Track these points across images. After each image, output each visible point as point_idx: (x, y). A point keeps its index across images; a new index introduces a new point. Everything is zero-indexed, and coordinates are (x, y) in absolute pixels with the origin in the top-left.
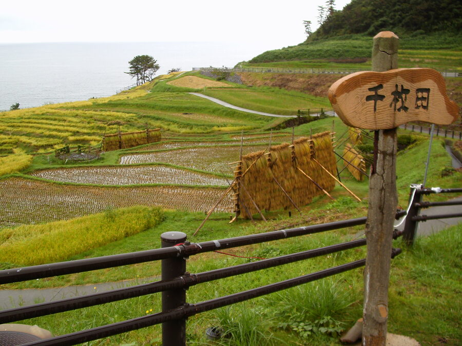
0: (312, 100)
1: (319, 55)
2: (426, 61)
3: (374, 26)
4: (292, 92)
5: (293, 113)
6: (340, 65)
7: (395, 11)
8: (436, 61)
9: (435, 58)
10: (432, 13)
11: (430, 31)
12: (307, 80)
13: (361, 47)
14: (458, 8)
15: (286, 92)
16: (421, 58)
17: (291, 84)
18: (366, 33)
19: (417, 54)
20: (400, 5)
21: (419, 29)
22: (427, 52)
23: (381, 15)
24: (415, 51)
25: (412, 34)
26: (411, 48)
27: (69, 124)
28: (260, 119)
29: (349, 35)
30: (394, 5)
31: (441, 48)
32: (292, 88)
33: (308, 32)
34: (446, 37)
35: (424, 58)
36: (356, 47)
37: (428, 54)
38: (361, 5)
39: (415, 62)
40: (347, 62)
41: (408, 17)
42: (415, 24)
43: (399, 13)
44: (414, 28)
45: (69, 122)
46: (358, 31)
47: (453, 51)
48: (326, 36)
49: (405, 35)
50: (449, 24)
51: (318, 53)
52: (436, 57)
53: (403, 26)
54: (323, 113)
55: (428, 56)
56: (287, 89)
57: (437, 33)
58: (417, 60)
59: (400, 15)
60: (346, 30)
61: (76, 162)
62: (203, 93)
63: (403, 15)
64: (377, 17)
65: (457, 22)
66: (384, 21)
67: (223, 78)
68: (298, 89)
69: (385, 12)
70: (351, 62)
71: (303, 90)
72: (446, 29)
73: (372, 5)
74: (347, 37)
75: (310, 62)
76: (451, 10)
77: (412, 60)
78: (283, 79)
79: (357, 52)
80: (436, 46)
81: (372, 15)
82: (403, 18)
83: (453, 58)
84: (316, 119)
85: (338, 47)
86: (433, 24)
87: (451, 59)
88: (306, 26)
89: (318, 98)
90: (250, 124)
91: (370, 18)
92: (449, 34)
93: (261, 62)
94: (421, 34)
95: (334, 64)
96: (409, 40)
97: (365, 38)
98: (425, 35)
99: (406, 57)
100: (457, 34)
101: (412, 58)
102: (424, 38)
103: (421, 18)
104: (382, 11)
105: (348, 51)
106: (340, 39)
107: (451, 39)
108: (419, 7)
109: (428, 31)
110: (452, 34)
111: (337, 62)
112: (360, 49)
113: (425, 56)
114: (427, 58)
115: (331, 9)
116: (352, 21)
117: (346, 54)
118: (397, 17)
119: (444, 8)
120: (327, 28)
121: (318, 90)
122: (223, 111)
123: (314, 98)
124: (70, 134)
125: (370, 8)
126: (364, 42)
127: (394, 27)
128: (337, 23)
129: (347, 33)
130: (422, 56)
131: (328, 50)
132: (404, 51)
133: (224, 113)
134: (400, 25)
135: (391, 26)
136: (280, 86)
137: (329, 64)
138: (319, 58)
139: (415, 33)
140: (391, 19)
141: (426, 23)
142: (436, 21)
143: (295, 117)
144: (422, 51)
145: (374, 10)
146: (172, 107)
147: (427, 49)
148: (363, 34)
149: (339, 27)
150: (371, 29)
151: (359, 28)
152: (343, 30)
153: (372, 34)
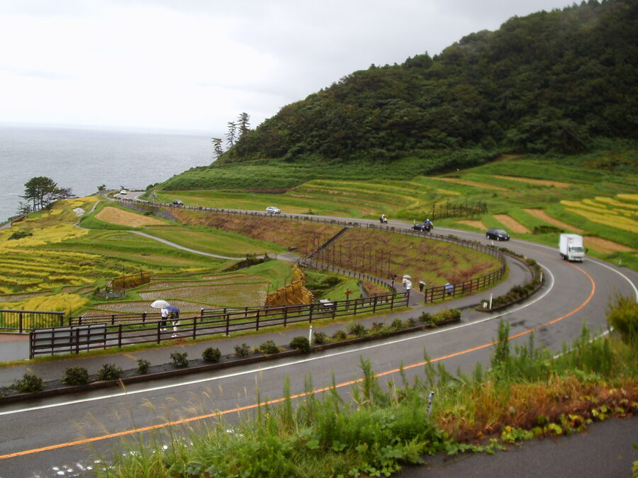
0: (251, 242)
1: (238, 184)
2: (345, 193)
3: (291, 152)
4: (230, 233)
5: (241, 256)
6: (260, 196)
7: (312, 136)
8: (354, 194)
9: (353, 191)
10: (349, 142)
11: (348, 159)
12: (243, 222)
13: (280, 176)
14: (374, 138)
15: (224, 232)
16: (338, 190)
17: (227, 225)
18: (283, 158)
19: (335, 186)
20: (317, 131)
21: (337, 157)
22: (345, 183)
23: (299, 140)
24: (333, 182)
25: (329, 163)
26: (329, 178)
27: (38, 264)
28: (215, 261)
29: (265, 160)
30: (311, 130)
31: (358, 179)
32: (229, 229)
33: (219, 152)
34: (364, 167)
35: (343, 190)
36: (275, 176)
37: (347, 186)
38: (276, 127)
39: (333, 194)
40: (267, 193)
41: (326, 145)
42: (333, 152)
43: (316, 139)
44: (332, 156)
45: (39, 262)
46: (274, 156)
47: (369, 183)
48: (240, 159)
49: (324, 163)
50: (365, 153)
51: (237, 182)
52: (354, 189)
53: (320, 153)
54: (267, 257)
55: (347, 189)
56: (224, 230)
57: (354, 162)
58: (336, 192)
59: (318, 141)
60: (263, 153)
61: (113, 298)
62: (144, 232)
63: (321, 142)
64: (294, 142)
65: (373, 152)
66: (302, 147)
67: (151, 213)
68: (235, 230)
69: (302, 137)
70: (270, 193)
71: (240, 231)
72: (362, 158)
73: (288, 129)
74: (263, 162)
75: (229, 192)
76: (367, 140)
77: (331, 192)
78: (218, 219)
79: (276, 182)
80: (353, 176)
81: (289, 139)
82: (321, 145)
83: (369, 192)
84: (261, 261)
85: (256, 175)
86: (351, 152)
87: (367, 193)
88: (216, 145)
89: (256, 240)
90: (209, 266)
91: (287, 143)
92: (366, 163)
93: (176, 189)
94: (339, 162)
95: (254, 195)
96: (327, 169)
97: (283, 164)
98: (342, 164)
99: (325, 189)
100: (373, 164)
101: (331, 190)
102: (341, 167)
103: (338, 146)
104: (299, 135)
105: (267, 181)
106: (256, 164)
107: (367, 169)
108: (336, 135)
109: (346, 160)
110: (369, 163)
111: (256, 193)
112: (279, 179)
113: (343, 188)
114: (345, 191)
115: (244, 129)
116: (268, 144)
117: (266, 184)
118: (315, 143)
119: (360, 137)
120: (241, 150)
121: (255, 232)
122: (179, 253)
123: (252, 240)
124: (48, 274)
125: (286, 132)
126: (282, 170)
127: (312, 153)
128: (252, 145)
129: (263, 158)
130: (341, 188)
131: (247, 179)
132: (323, 181)
133: (180, 255)
134: (318, 151)
135: (309, 152)
136: (217, 226)
137: (249, 194)
138: (238, 188)
139: (333, 161)
140: (309, 144)
141: (344, 151)
142: (353, 149)
143: (245, 259)
144: (341, 182)
145: (291, 134)
146: (130, 248)
147: (346, 179)
148: (280, 159)
149: (254, 150)
150: (289, 155)
151: (276, 152)
152: (259, 154)
153: (289, 160)
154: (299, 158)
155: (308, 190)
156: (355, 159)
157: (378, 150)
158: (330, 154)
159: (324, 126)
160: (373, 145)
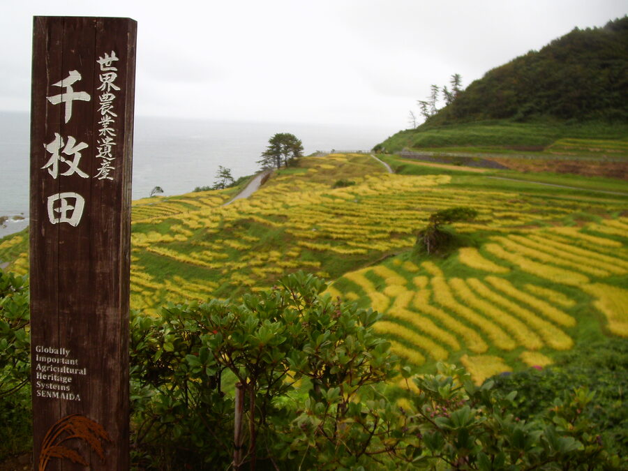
1: (494, 142)
2: (609, 151)
3: (521, 112)
7: (540, 97)
10: (584, 102)
11: (582, 120)
14: (608, 98)
16: (599, 147)
18: (514, 118)
20: (544, 91)
21: (571, 117)
23: (525, 101)
29: (492, 120)
30: (537, 90)
33: (425, 115)
35: (604, 148)
38: (498, 88)
39: (596, 151)
40: (525, 150)
41: (561, 104)
42: (566, 112)
43: (545, 99)
44: (565, 116)
46: (501, 117)
51: (492, 139)
53: (551, 113)
58: (598, 150)
59: (547, 102)
60: (486, 114)
63: (552, 102)
64: (522, 103)
65: (608, 112)
66: (530, 108)
70: (529, 150)
76: (601, 100)
77: (592, 150)
81: (517, 99)
82: (552, 105)
86: (586, 112)
91: (515, 103)
92: (604, 123)
94: (576, 122)
99: (583, 147)
100: (612, 124)
101: (590, 147)
103: (573, 106)
104: (525, 96)
110: (607, 123)
111: (516, 150)
114: (608, 148)
115: (456, 90)
116: (494, 105)
117: (521, 141)
118: (544, 103)
119: (595, 97)
127: (542, 114)
128: (473, 106)
130: (601, 146)
131: (502, 137)
134: (549, 112)
135: (539, 113)
138: (495, 145)
140: (537, 105)
141: (578, 111)
142: (588, 110)
145: (516, 95)
147: (593, 138)
148: (510, 120)
149: (476, 111)
150: (520, 115)
151: (502, 113)
152: (482, 115)
153: (520, 120)
154: (531, 119)
155: (566, 148)
156: (590, 119)
157: (614, 111)
158: (564, 114)
159: (551, 86)
160: (608, 105)
